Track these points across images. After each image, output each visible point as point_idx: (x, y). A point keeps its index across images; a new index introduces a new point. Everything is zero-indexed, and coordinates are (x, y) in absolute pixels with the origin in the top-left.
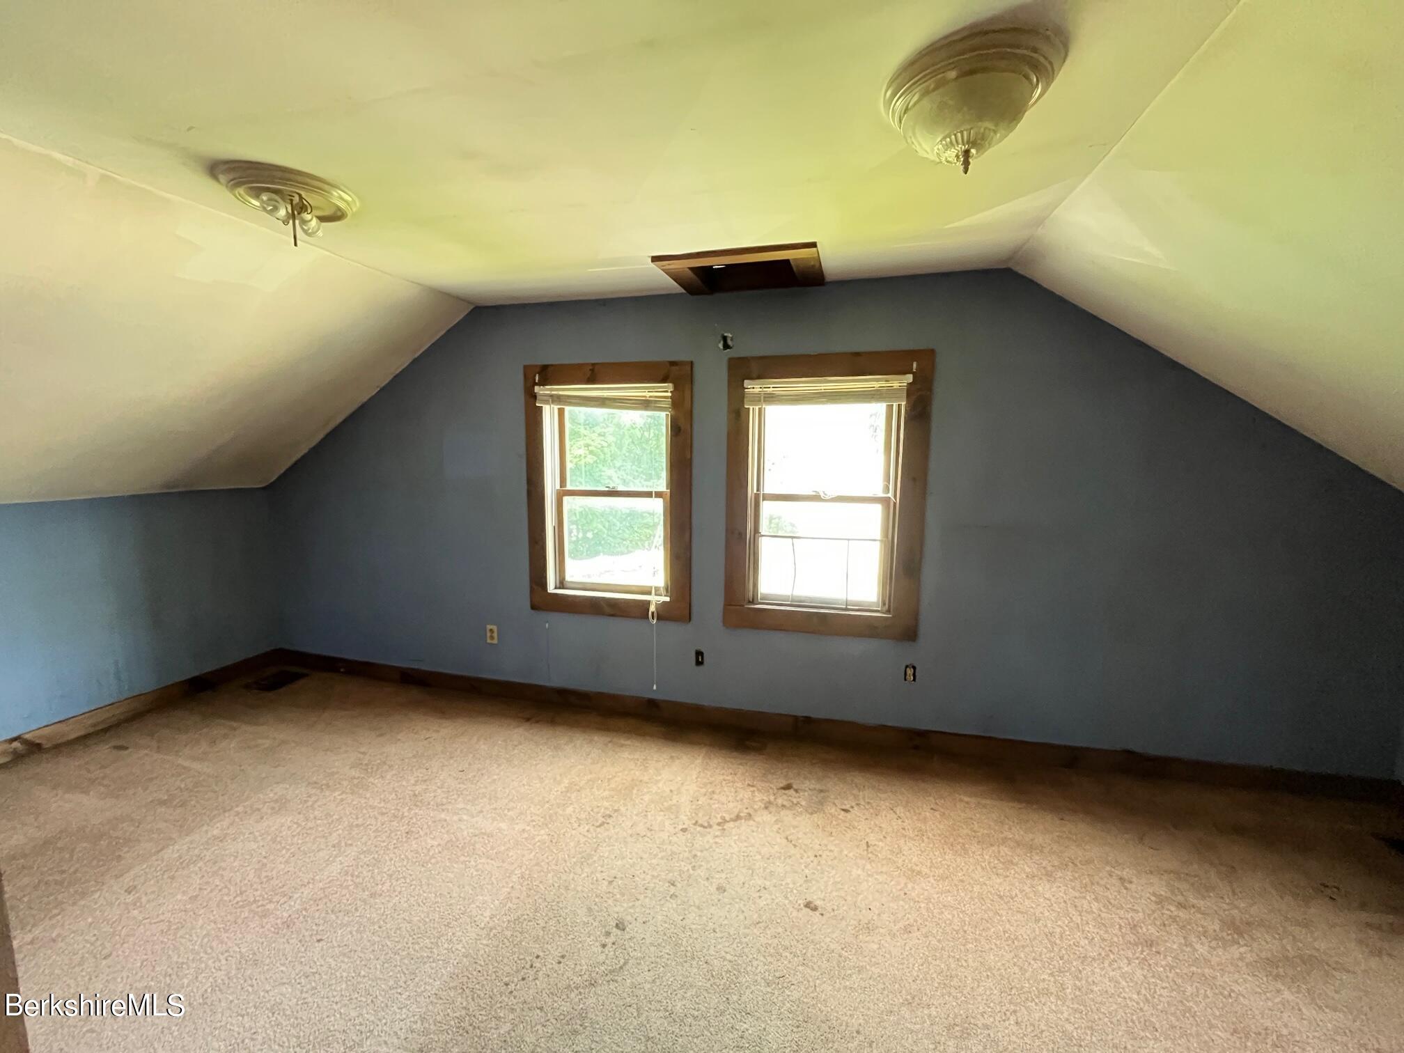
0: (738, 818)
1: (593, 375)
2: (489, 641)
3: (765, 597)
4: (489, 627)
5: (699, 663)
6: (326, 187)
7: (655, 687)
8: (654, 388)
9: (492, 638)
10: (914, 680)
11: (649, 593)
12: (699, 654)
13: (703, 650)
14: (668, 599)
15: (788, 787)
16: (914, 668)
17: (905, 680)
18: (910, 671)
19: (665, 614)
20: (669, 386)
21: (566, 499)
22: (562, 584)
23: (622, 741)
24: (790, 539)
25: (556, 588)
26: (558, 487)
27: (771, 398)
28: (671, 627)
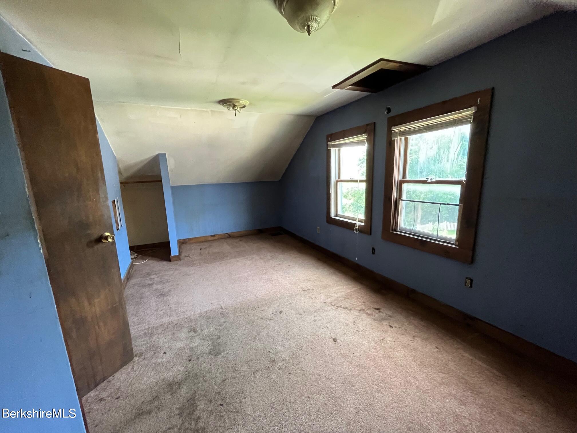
0: (346, 308)
3: (400, 229)
4: (318, 227)
5: (373, 253)
6: (239, 100)
7: (357, 259)
9: (318, 231)
10: (471, 287)
11: (356, 221)
12: (373, 249)
13: (375, 248)
14: (363, 224)
15: (378, 309)
16: (472, 281)
17: (466, 285)
18: (468, 282)
19: (361, 230)
20: (366, 135)
21: (339, 184)
22: (336, 215)
23: (338, 274)
25: (335, 216)
26: (337, 179)
28: (363, 236)
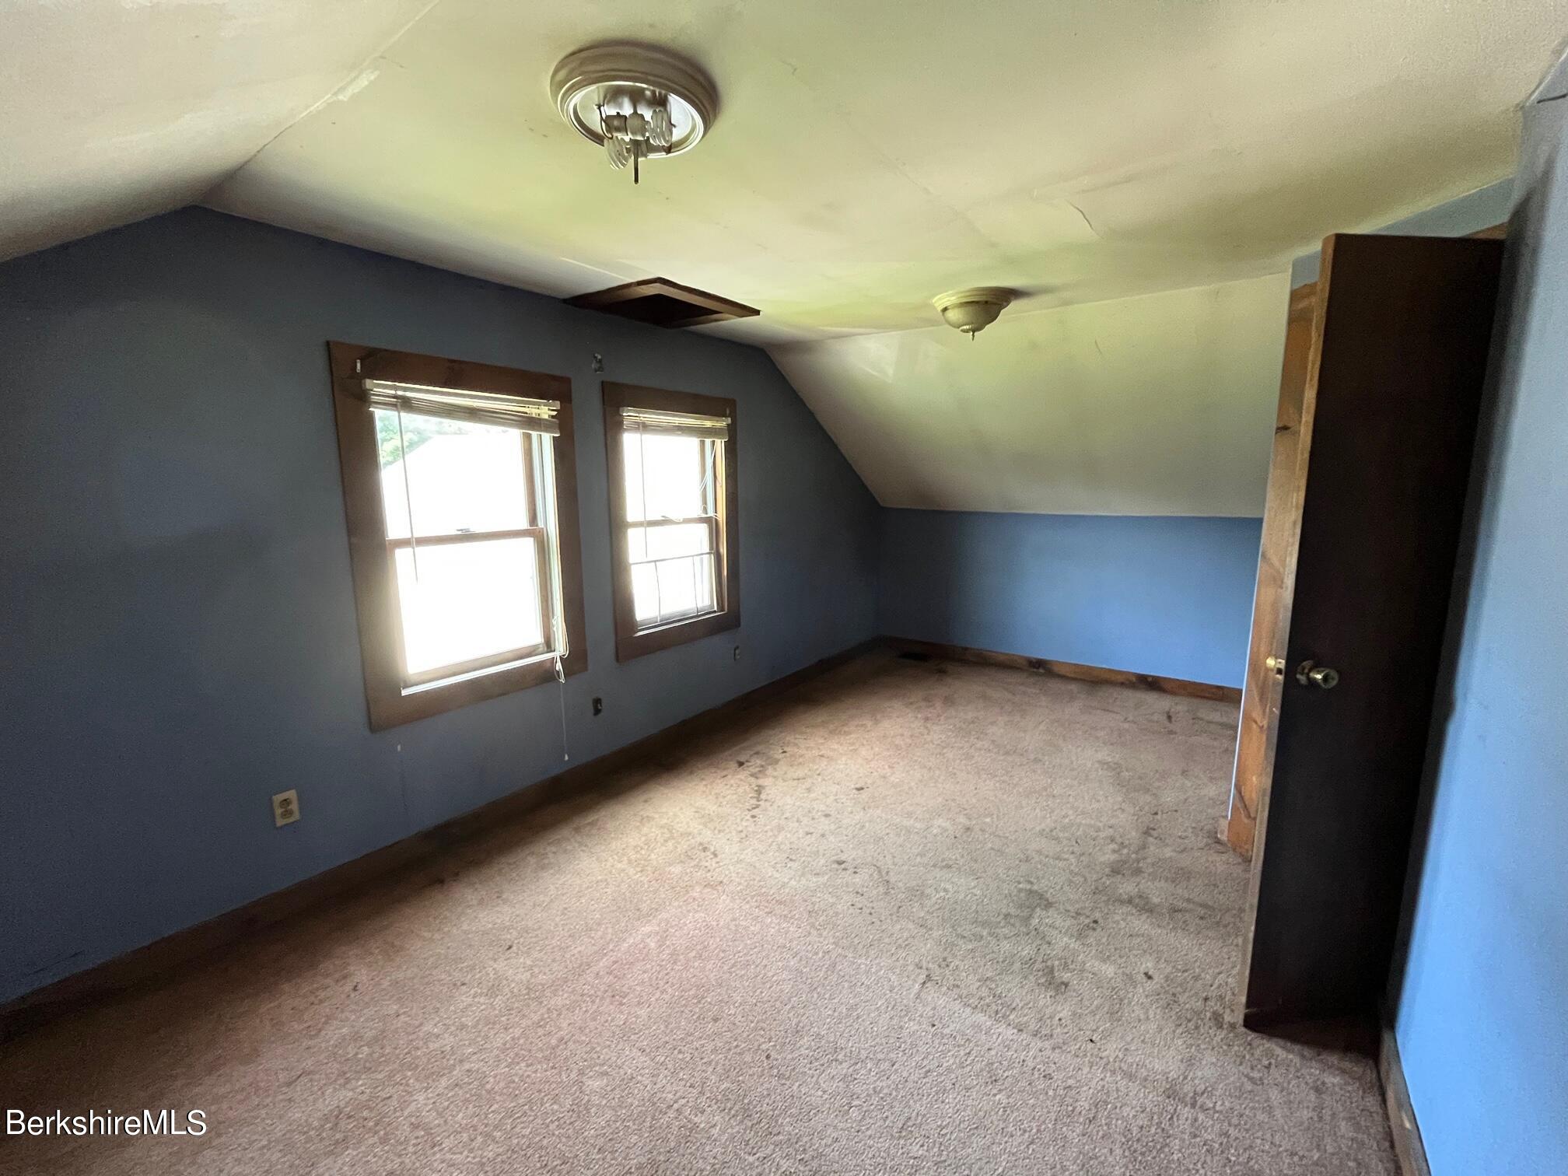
1: (455, 375)
2: (280, 822)
3: (643, 623)
4: (278, 798)
5: (597, 711)
7: (567, 758)
8: (522, 402)
9: (287, 813)
12: (597, 702)
13: (600, 697)
15: (741, 763)
16: (739, 649)
18: (737, 652)
20: (557, 405)
24: (653, 564)
27: (644, 427)
